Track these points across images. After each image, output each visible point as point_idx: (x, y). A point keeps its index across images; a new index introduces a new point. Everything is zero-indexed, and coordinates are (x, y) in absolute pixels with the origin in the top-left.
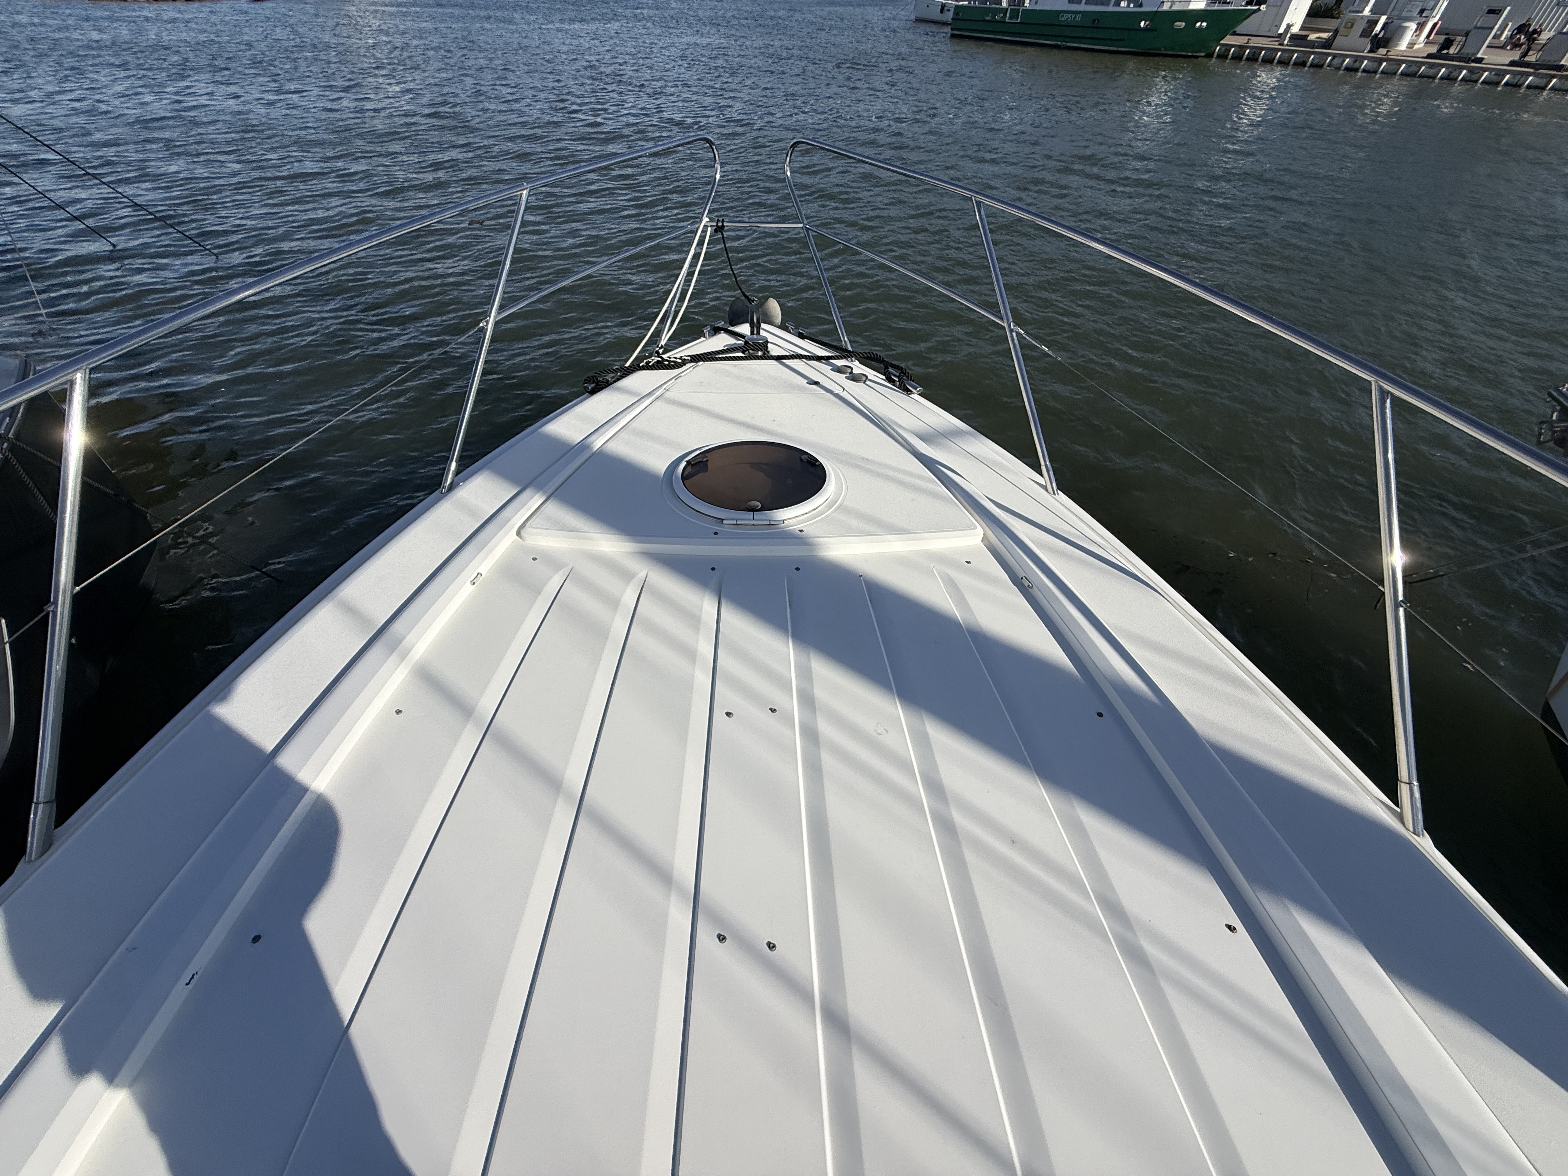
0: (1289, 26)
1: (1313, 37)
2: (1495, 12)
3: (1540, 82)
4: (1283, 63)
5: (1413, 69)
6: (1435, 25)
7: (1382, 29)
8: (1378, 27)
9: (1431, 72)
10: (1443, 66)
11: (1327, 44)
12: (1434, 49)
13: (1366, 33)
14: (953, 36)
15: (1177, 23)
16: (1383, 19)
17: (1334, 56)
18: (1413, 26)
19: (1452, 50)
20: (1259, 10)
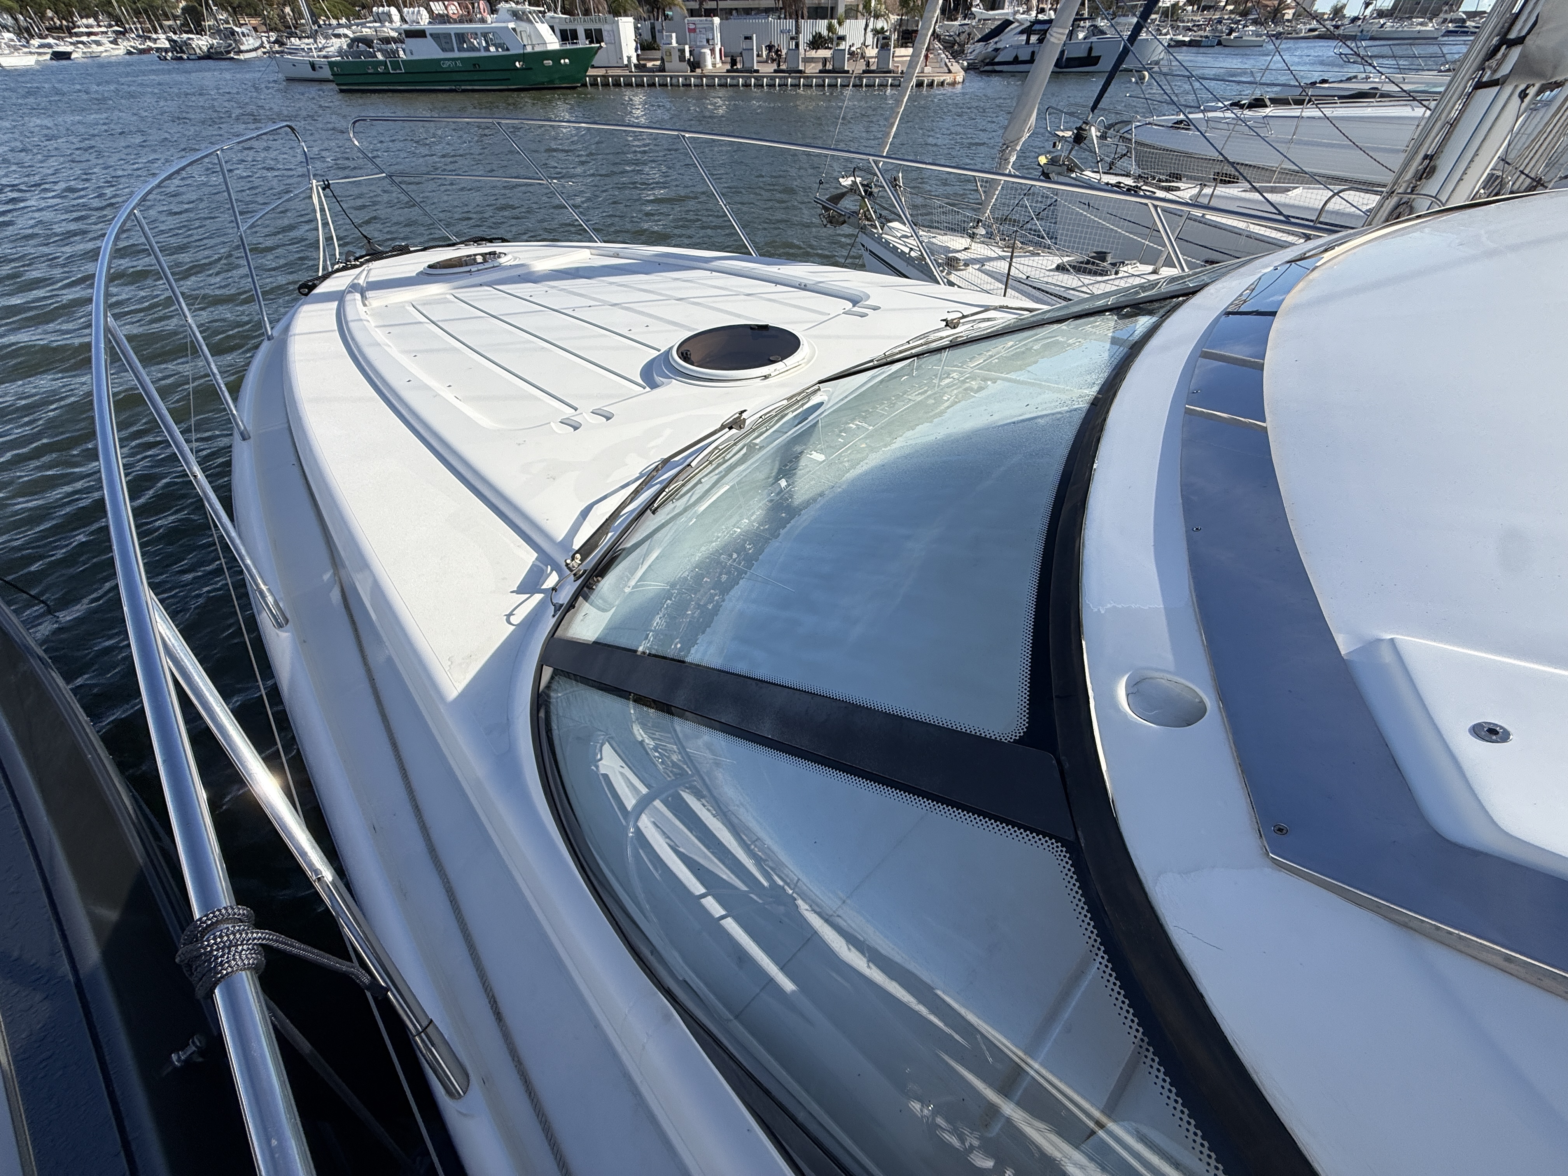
0: (629, 58)
1: (650, 65)
2: (748, 38)
3: (795, 82)
4: (640, 85)
5: (723, 81)
6: (720, 50)
7: (691, 55)
8: (687, 54)
9: (735, 82)
10: (739, 77)
11: (662, 69)
12: (728, 67)
13: (682, 58)
14: (342, 91)
15: (545, 62)
16: (687, 48)
17: (671, 77)
18: (707, 51)
19: (739, 66)
20: (601, 47)
